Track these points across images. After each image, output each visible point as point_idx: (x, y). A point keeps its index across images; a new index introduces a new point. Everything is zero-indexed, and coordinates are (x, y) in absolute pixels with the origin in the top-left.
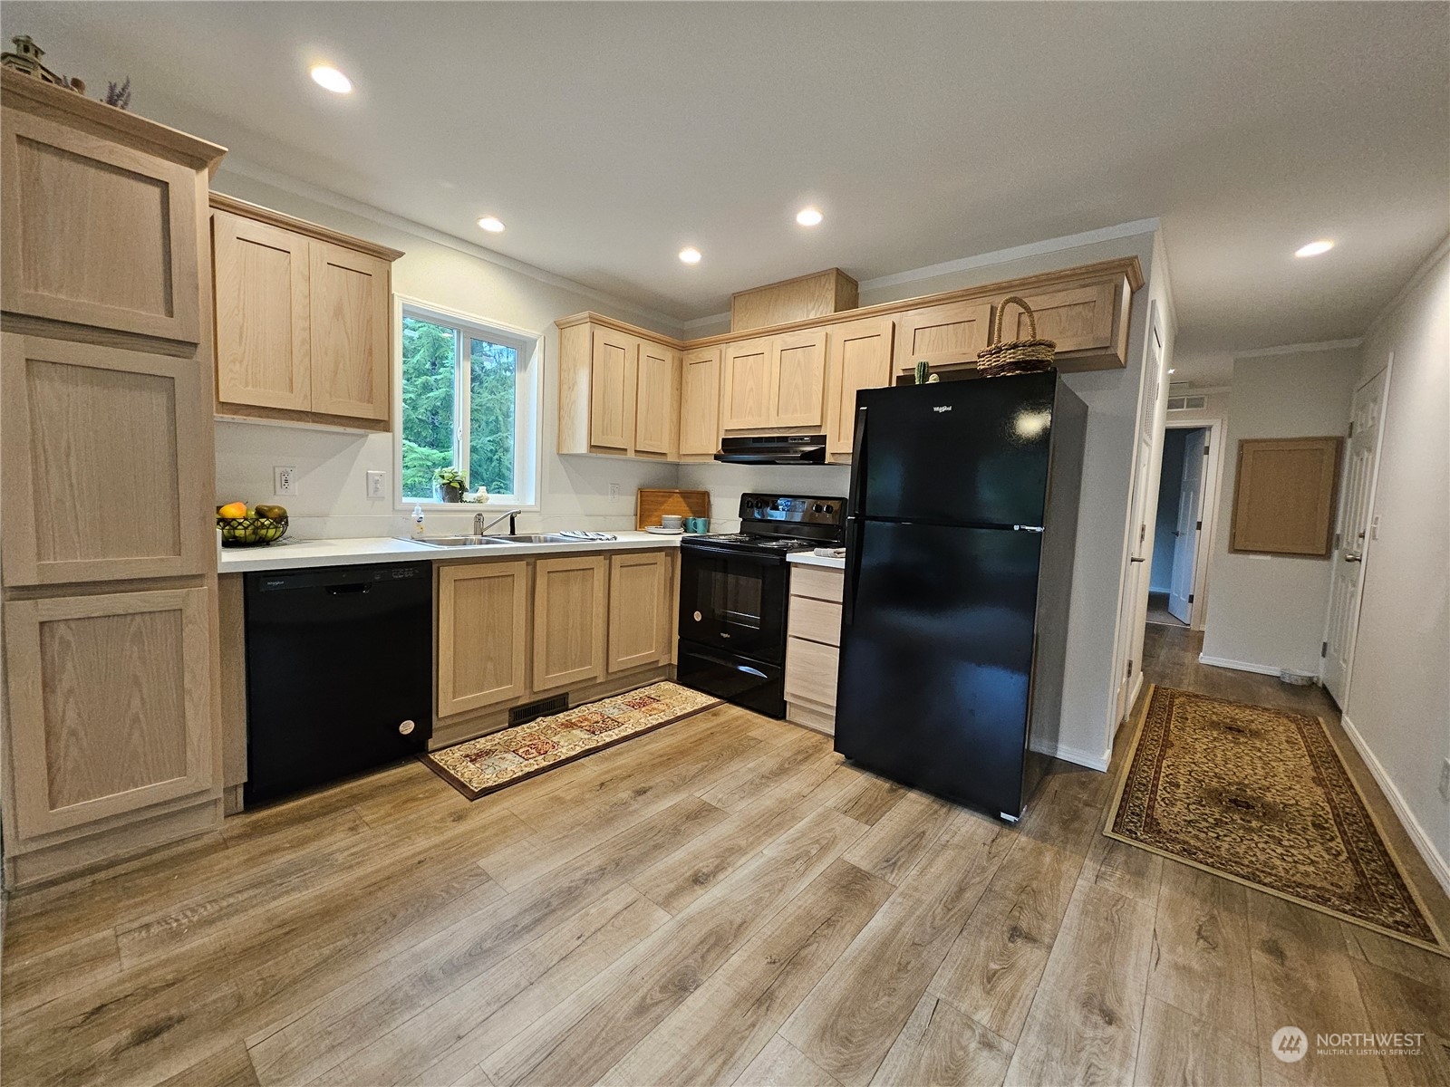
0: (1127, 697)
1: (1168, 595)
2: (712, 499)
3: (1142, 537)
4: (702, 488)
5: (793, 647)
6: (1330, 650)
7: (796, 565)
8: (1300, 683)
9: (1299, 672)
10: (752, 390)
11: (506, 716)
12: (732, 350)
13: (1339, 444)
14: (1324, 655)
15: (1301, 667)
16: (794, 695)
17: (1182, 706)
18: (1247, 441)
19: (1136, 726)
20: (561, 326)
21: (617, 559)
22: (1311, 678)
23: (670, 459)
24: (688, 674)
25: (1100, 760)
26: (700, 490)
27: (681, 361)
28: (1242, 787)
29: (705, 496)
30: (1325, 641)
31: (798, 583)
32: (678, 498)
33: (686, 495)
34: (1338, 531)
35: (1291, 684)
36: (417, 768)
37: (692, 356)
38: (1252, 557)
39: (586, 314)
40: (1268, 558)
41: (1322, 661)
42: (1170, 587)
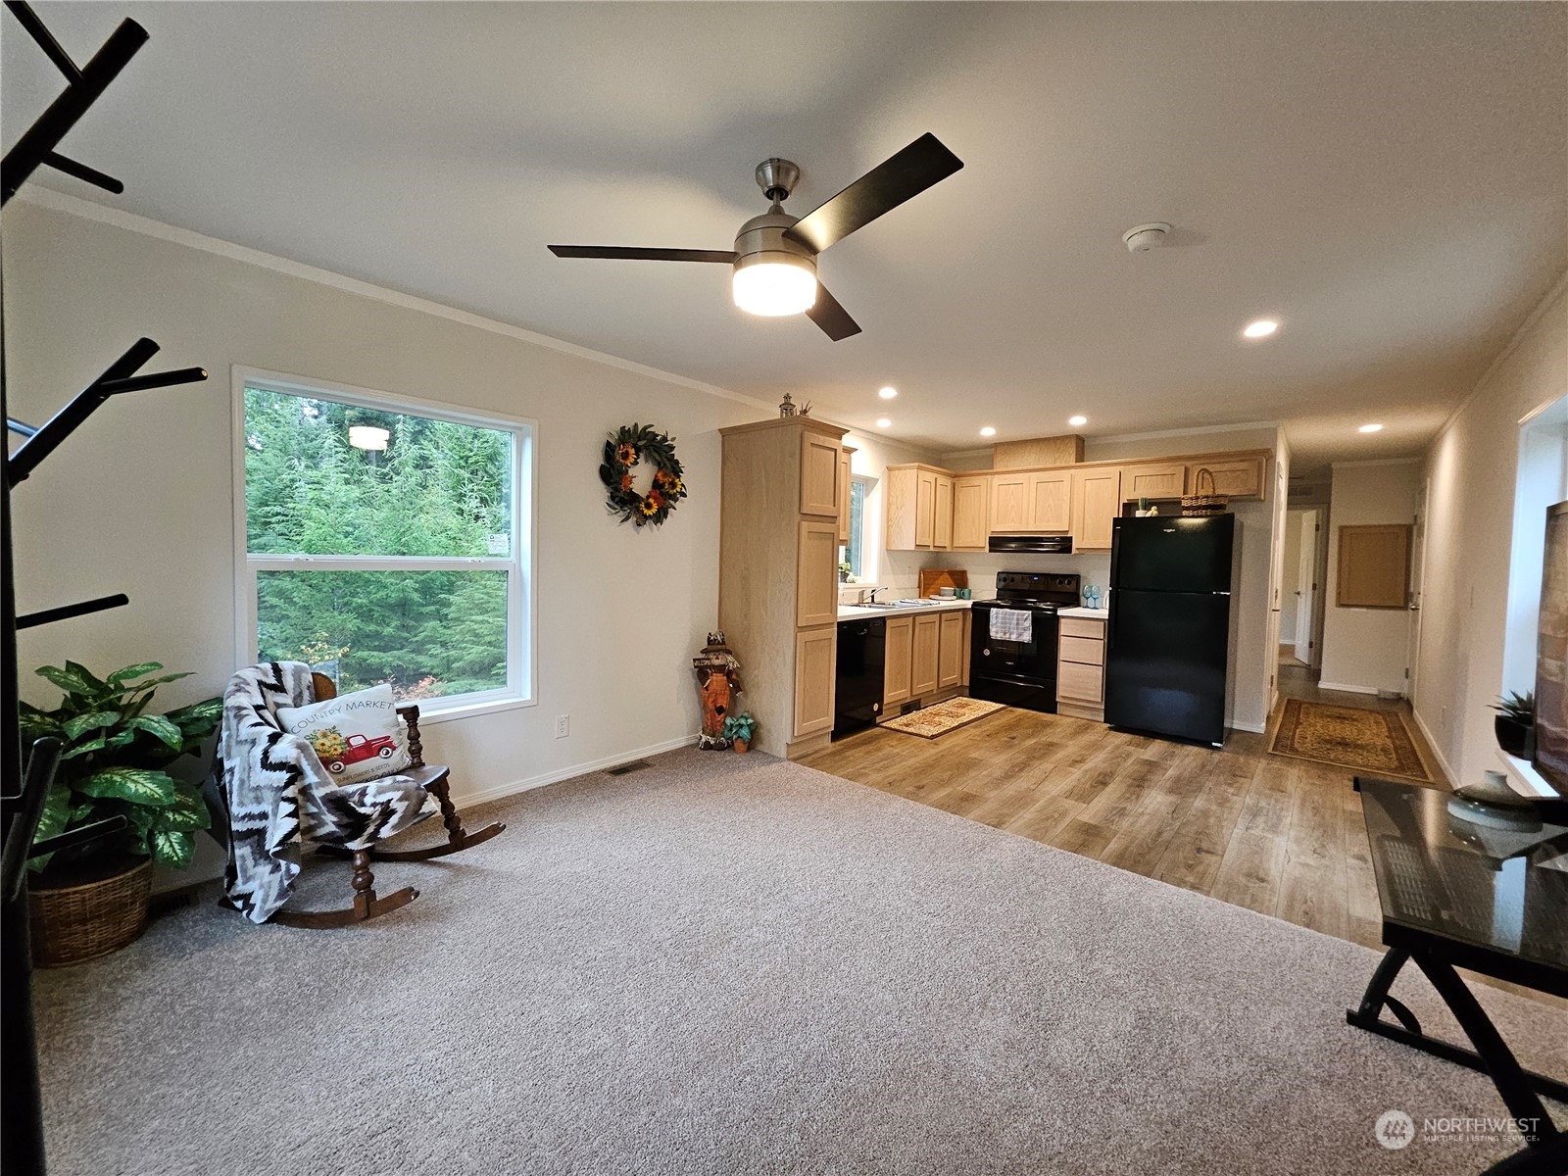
0: (1271, 700)
1: (1293, 646)
2: (969, 576)
3: (1276, 597)
4: (958, 568)
5: (1062, 668)
6: (1410, 673)
7: (1063, 617)
8: (1392, 697)
9: (1391, 690)
10: (1013, 506)
11: (899, 709)
12: (997, 480)
13: (1409, 529)
14: (1407, 677)
15: (1392, 686)
16: (1064, 697)
17: (1307, 708)
18: (1347, 527)
19: (1277, 718)
20: (889, 469)
21: (943, 615)
22: (1399, 694)
23: (932, 549)
24: (978, 690)
25: (1260, 728)
26: (958, 569)
27: (954, 485)
28: (1343, 738)
29: (964, 573)
30: (1408, 667)
31: (1065, 628)
32: (946, 576)
33: (952, 573)
34: (1412, 590)
35: (1385, 699)
36: (876, 730)
37: (964, 481)
38: (1352, 609)
39: (917, 464)
40: (1364, 610)
41: (1407, 681)
42: (1294, 639)
